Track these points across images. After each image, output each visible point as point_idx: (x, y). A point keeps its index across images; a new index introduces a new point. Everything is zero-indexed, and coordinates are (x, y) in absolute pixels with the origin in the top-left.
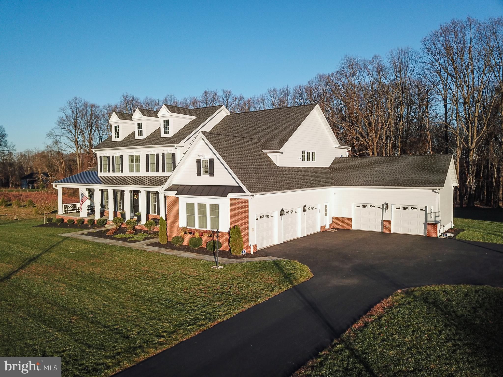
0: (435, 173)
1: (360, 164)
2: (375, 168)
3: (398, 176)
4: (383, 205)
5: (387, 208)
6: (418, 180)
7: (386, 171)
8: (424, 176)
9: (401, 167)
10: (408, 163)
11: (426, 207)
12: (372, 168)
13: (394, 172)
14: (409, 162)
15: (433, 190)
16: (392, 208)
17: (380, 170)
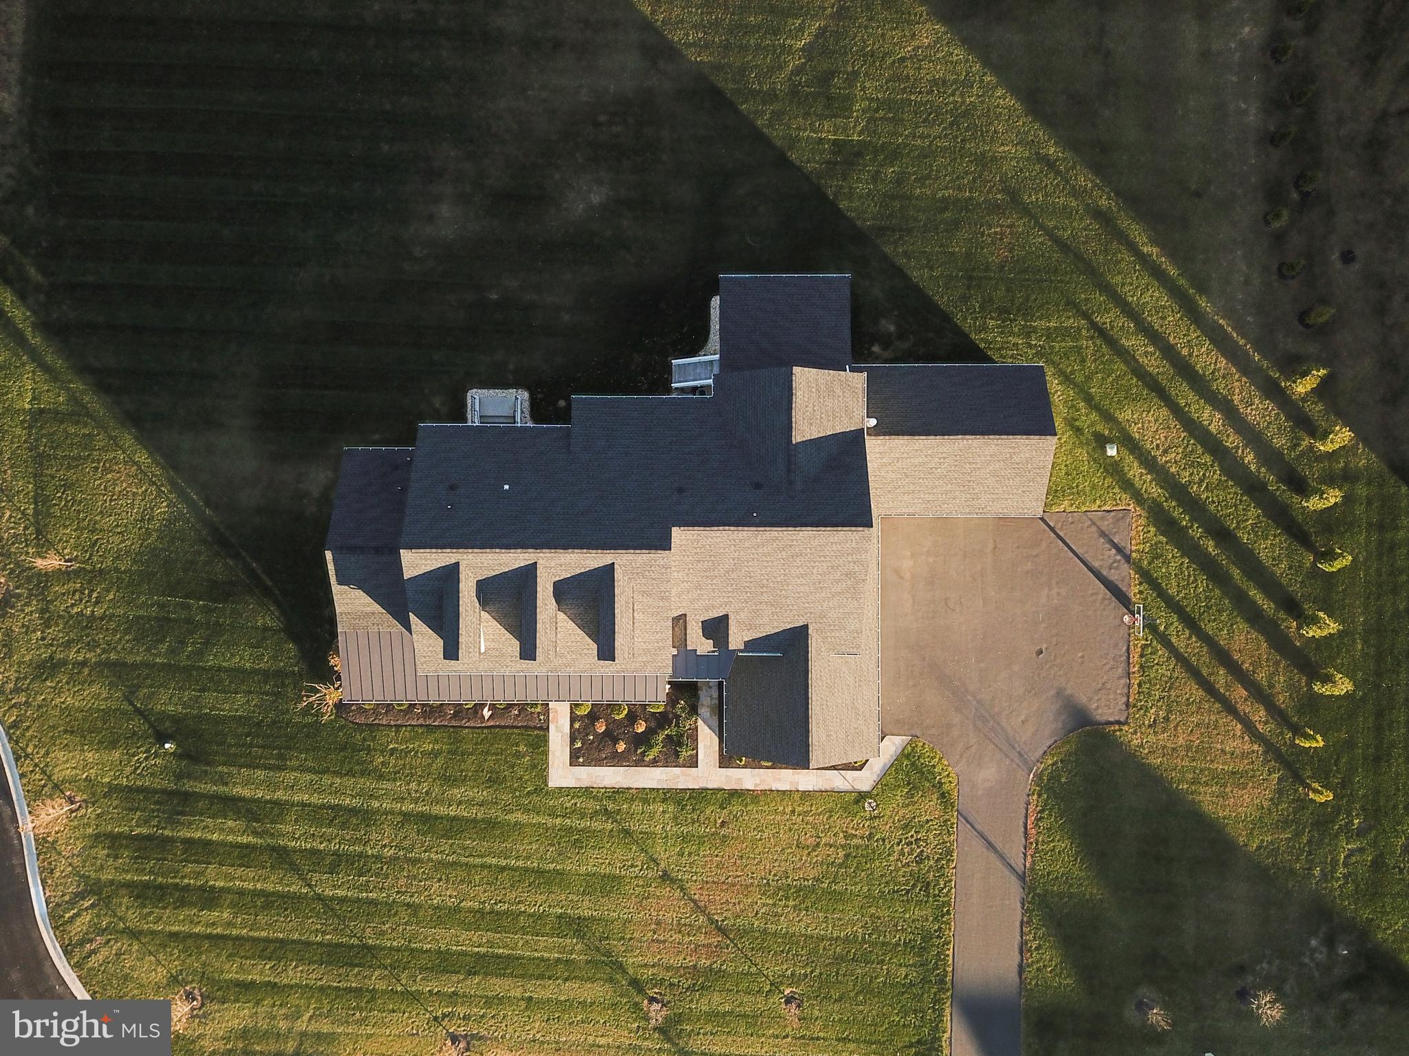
0: (1031, 483)
1: (907, 459)
2: (936, 469)
3: (976, 491)
6: (1007, 499)
7: (955, 479)
8: (1015, 491)
9: (979, 468)
10: (989, 458)
12: (931, 469)
13: (969, 481)
14: (991, 456)
17: (946, 476)
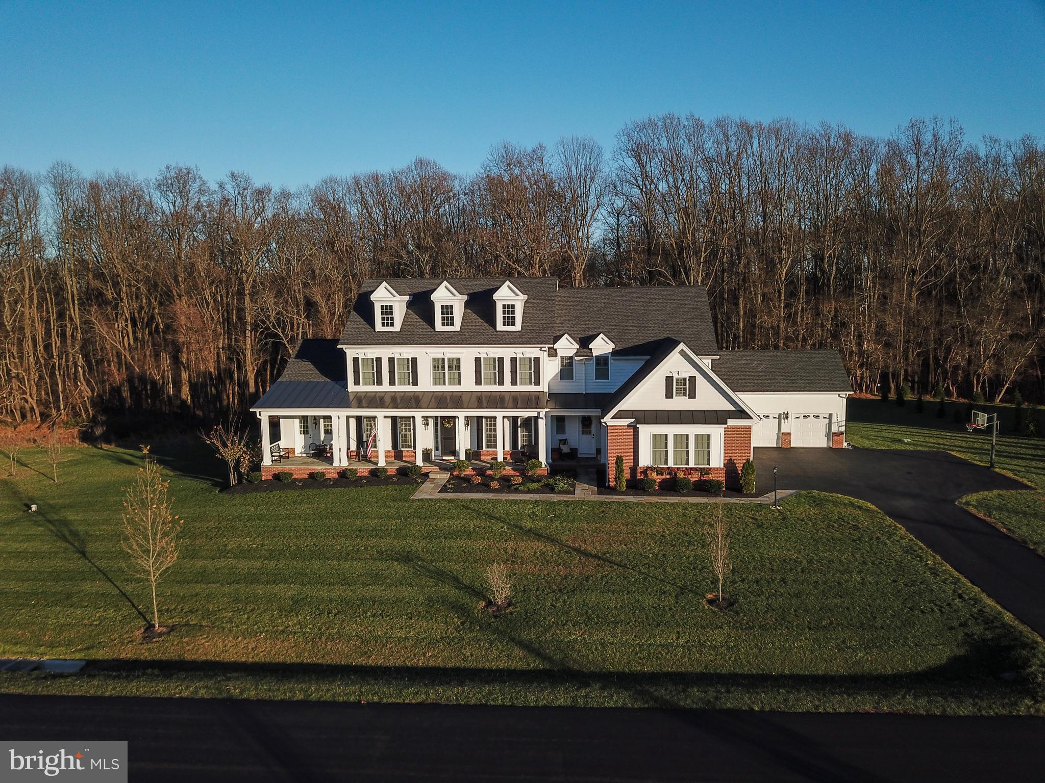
4: (780, 415)
5: (787, 418)
6: (820, 383)
7: (774, 372)
11: (830, 415)
15: (839, 395)
16: (792, 417)
